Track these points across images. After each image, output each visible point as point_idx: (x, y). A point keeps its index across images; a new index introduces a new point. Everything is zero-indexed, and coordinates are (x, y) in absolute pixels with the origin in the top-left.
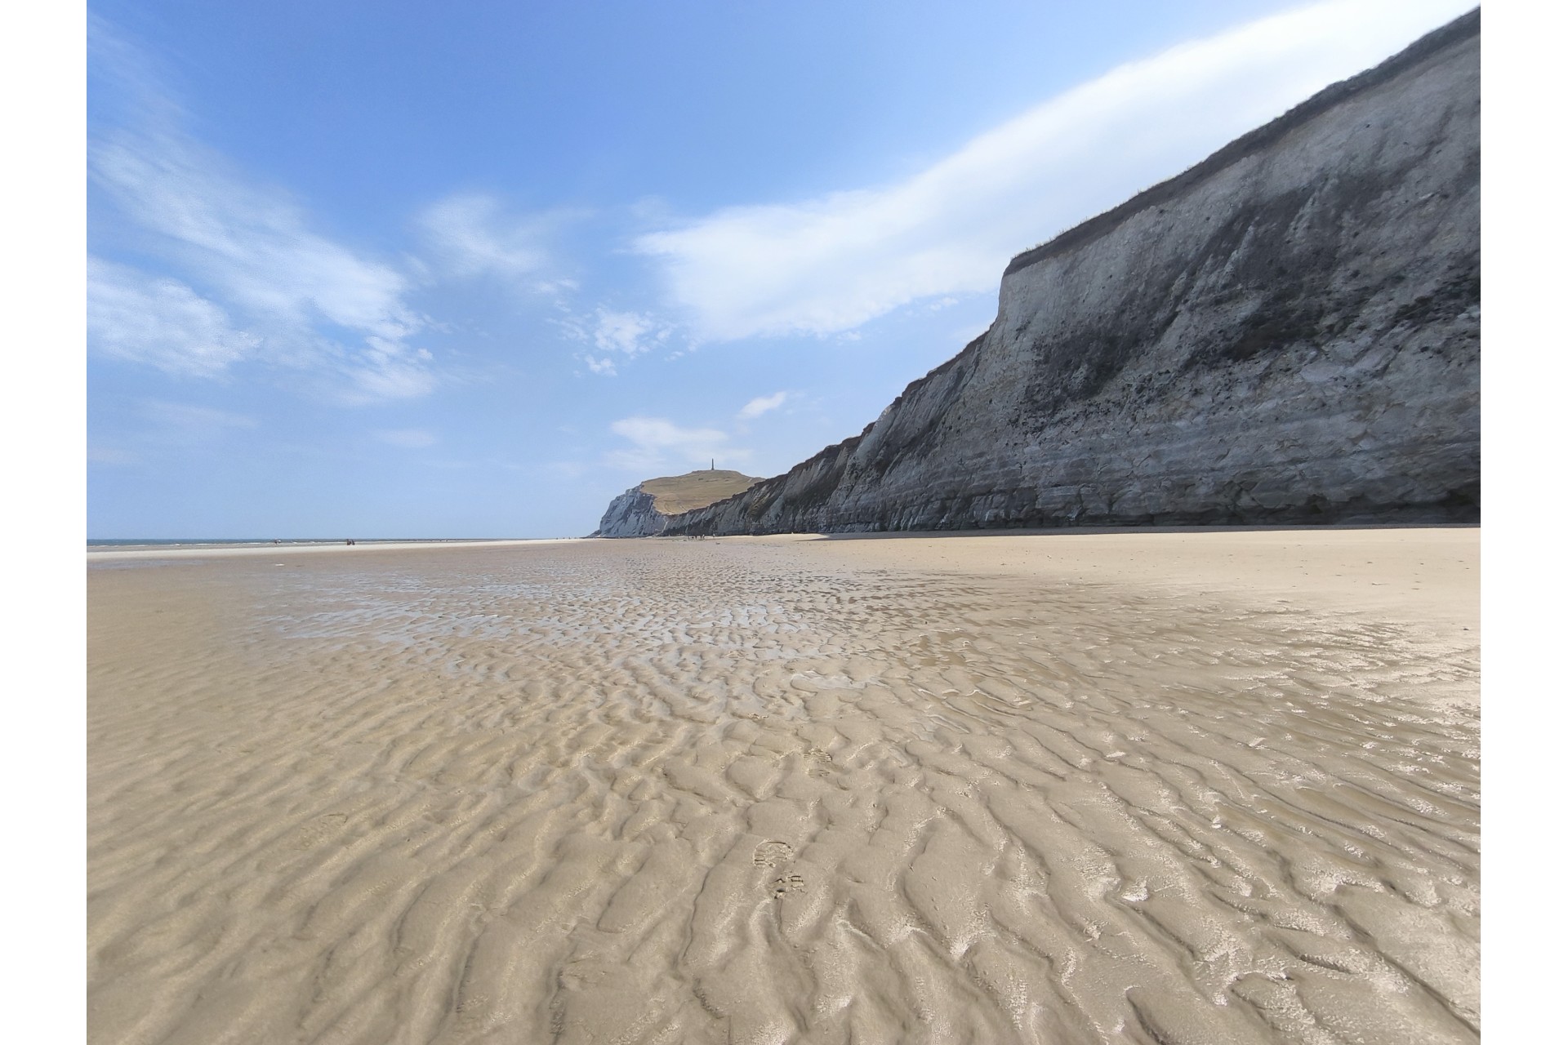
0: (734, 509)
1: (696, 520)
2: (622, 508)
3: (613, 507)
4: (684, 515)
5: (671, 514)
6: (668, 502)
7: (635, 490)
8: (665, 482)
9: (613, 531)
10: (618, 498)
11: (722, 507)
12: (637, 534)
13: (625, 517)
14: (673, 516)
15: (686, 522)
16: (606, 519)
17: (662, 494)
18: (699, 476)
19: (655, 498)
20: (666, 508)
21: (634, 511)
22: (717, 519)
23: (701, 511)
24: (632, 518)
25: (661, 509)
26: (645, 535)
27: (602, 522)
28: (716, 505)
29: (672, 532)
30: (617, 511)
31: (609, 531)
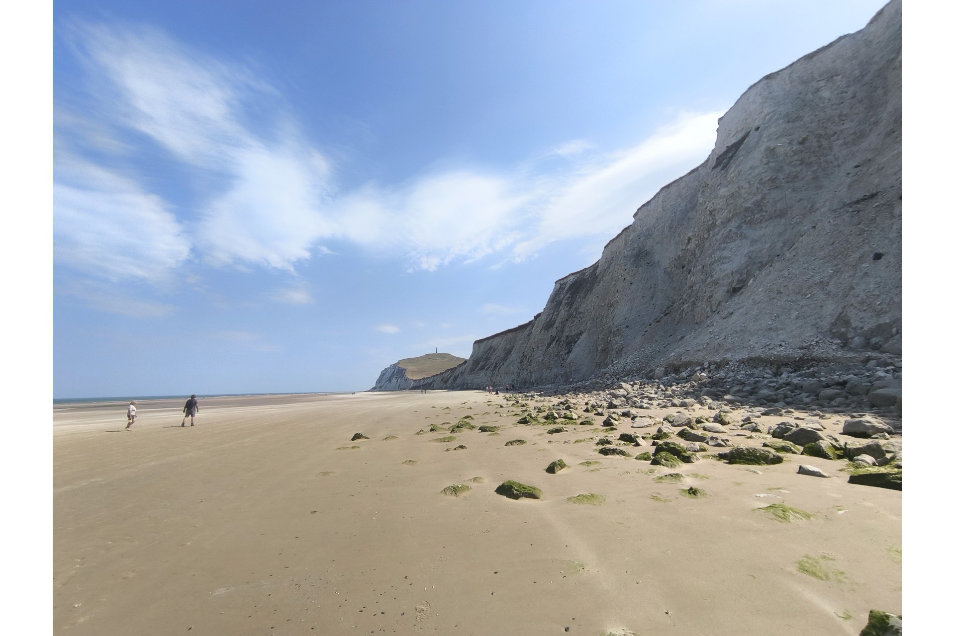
0: (440, 378)
1: (425, 383)
2: (388, 375)
3: (383, 374)
4: (420, 380)
5: (414, 379)
6: (413, 372)
7: (395, 365)
8: (411, 361)
9: (383, 387)
10: (386, 369)
11: (436, 377)
12: (397, 389)
13: (390, 380)
14: (415, 380)
15: (421, 383)
16: (379, 381)
17: (410, 368)
18: (429, 357)
19: (406, 370)
20: (412, 376)
21: (394, 377)
22: (434, 383)
23: (428, 378)
24: (394, 380)
25: (409, 376)
26: (401, 389)
27: (376, 382)
28: (434, 376)
29: (415, 388)
30: (385, 376)
31: (381, 387)
